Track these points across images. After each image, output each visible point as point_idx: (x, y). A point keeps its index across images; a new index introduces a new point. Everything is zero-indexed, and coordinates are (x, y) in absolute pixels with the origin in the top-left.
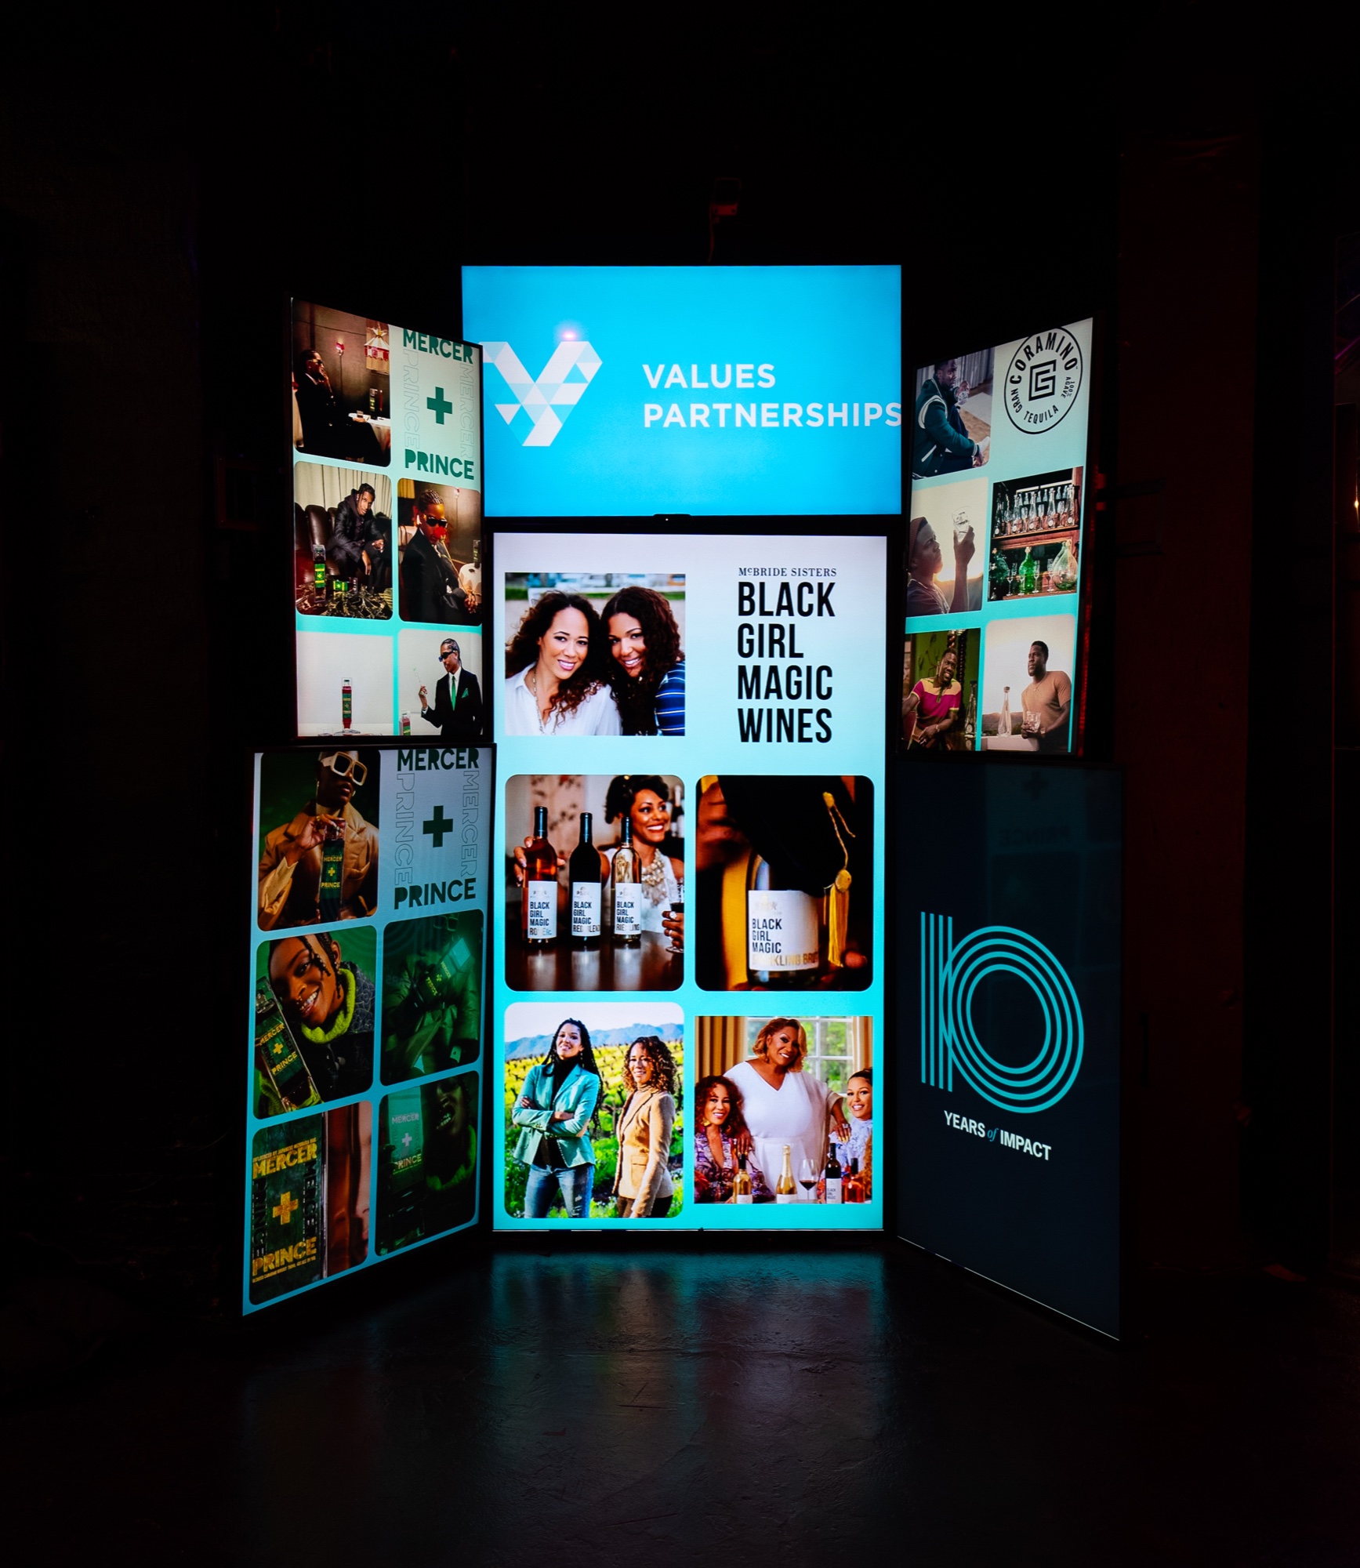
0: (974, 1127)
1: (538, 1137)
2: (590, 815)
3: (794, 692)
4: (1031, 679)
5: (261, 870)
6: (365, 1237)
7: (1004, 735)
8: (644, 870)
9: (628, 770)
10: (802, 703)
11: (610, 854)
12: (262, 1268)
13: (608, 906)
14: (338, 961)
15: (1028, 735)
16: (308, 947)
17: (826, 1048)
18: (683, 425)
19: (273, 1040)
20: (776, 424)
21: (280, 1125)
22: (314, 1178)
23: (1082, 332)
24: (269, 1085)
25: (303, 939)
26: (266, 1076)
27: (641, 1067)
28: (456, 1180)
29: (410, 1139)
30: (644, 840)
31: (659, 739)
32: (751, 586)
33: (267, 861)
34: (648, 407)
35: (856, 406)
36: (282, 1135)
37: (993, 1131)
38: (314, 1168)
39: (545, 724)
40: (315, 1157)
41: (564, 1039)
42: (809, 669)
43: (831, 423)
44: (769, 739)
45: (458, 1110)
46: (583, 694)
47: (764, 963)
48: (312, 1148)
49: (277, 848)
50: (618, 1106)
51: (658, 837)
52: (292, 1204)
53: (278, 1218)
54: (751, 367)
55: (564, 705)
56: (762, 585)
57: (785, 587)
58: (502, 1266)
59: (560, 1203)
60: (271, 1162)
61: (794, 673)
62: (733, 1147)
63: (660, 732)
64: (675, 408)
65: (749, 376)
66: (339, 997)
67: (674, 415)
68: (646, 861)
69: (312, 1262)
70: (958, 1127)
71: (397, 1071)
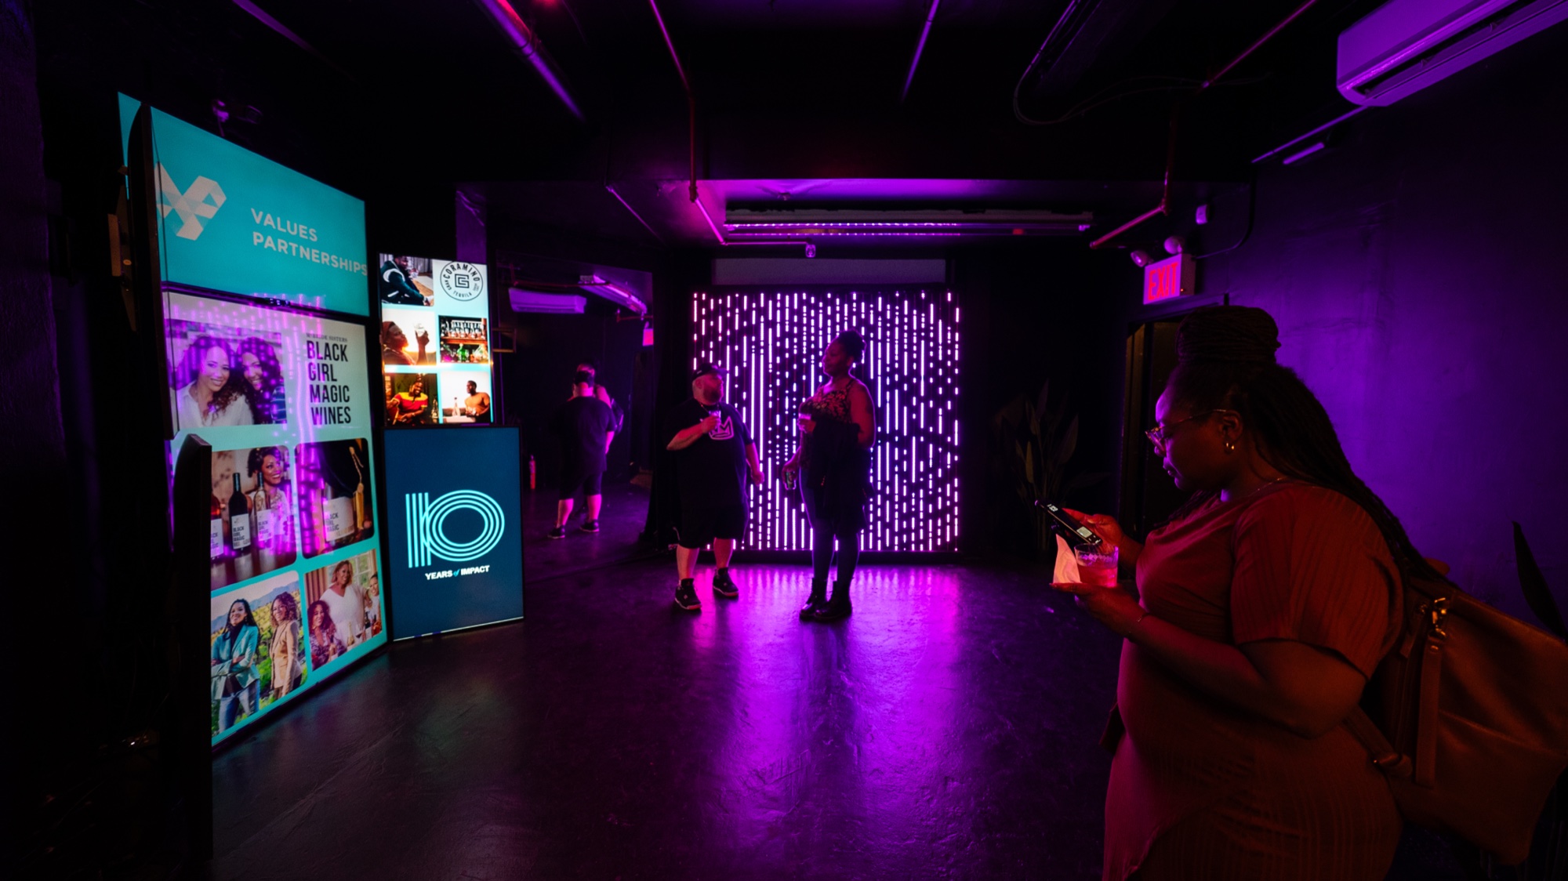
1: (224, 679)
2: (239, 474)
3: (334, 398)
4: (469, 395)
7: (456, 416)
8: (272, 501)
9: (258, 445)
10: (338, 404)
11: (252, 495)
13: (254, 527)
15: (469, 415)
17: (361, 569)
27: (280, 612)
30: (270, 484)
31: (274, 426)
32: (312, 343)
39: (206, 420)
41: (235, 613)
42: (340, 387)
44: (326, 423)
46: (229, 400)
47: (332, 537)
50: (269, 639)
51: (278, 481)
55: (217, 407)
56: (317, 343)
57: (327, 345)
59: (242, 711)
61: (334, 389)
62: (328, 633)
63: (274, 422)
65: (305, 232)
67: (269, 243)
68: (272, 496)
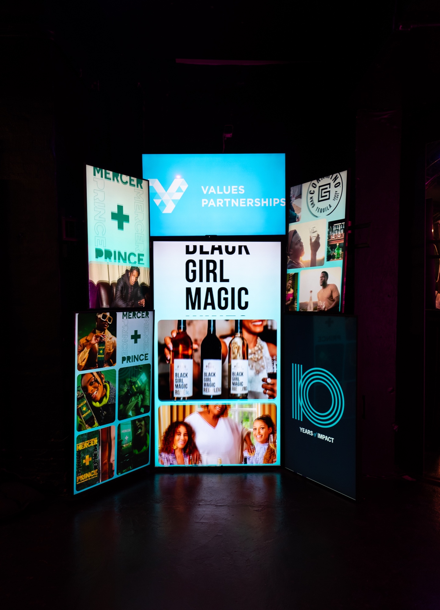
0: (309, 432)
5: (78, 351)
6: (113, 469)
12: (80, 479)
14: (104, 381)
16: (94, 376)
18: (215, 206)
19: (83, 406)
20: (245, 206)
21: (85, 434)
22: (97, 450)
23: (344, 175)
24: (82, 421)
25: (92, 373)
26: (80, 418)
28: (142, 451)
29: (128, 437)
33: (80, 348)
34: (203, 200)
35: (271, 199)
36: (86, 437)
37: (315, 433)
38: (96, 447)
40: (97, 444)
43: (263, 205)
45: (143, 428)
48: (95, 441)
49: (83, 344)
52: (90, 459)
53: (85, 463)
54: (236, 187)
58: (158, 478)
60: (83, 446)
64: (212, 200)
66: (104, 392)
69: (96, 477)
70: (304, 432)
71: (123, 415)
